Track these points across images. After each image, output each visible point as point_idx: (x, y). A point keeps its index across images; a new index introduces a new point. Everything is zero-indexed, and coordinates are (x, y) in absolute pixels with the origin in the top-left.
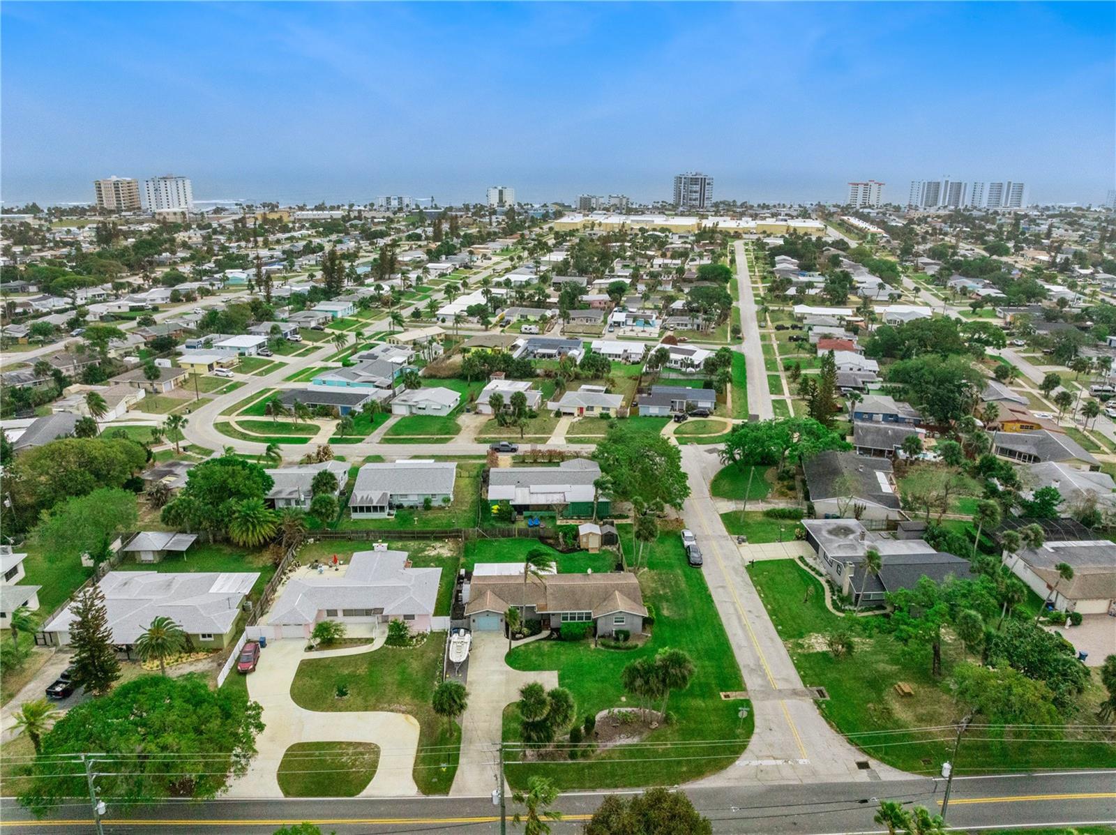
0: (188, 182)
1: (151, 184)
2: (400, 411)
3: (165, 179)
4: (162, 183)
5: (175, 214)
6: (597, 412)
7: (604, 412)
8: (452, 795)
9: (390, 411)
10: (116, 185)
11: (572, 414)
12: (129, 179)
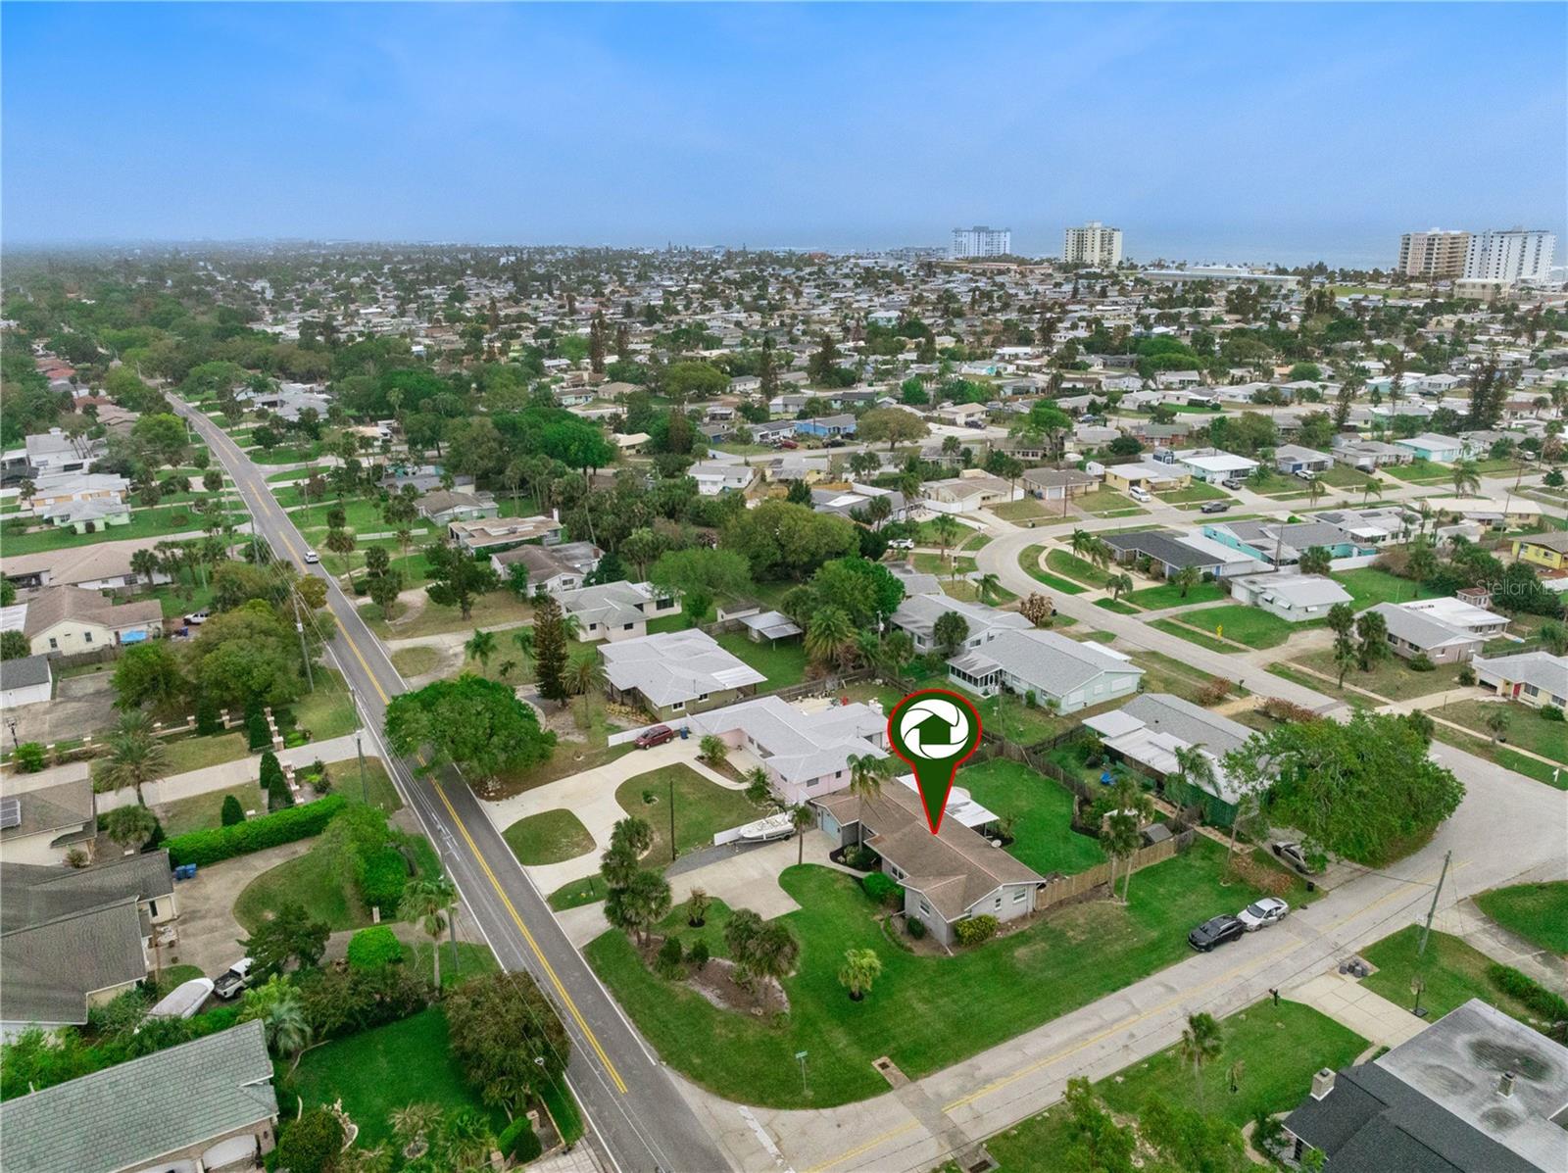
0: (1549, 242)
1: (1479, 241)
2: (1240, 595)
3: (1502, 235)
4: (1497, 240)
5: (1484, 286)
6: (1541, 700)
7: (1555, 705)
8: (556, 916)
9: (1229, 592)
10: (1431, 240)
11: (1494, 688)
12: (1454, 233)
